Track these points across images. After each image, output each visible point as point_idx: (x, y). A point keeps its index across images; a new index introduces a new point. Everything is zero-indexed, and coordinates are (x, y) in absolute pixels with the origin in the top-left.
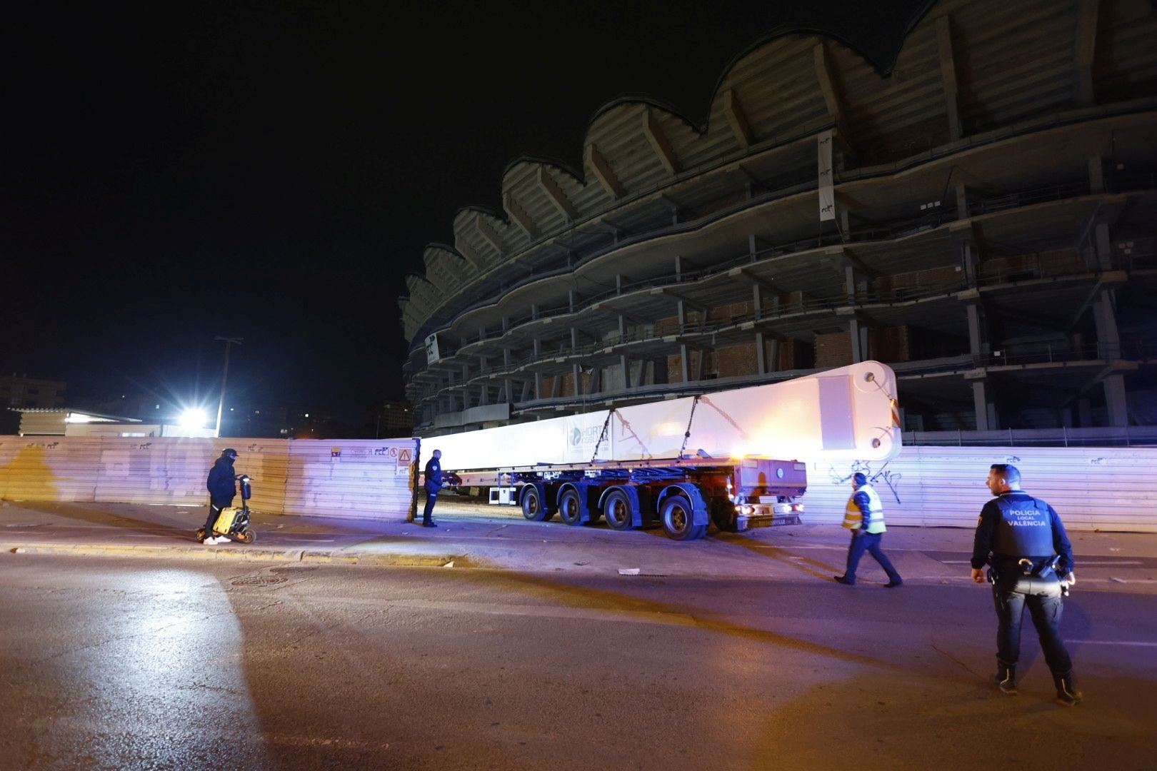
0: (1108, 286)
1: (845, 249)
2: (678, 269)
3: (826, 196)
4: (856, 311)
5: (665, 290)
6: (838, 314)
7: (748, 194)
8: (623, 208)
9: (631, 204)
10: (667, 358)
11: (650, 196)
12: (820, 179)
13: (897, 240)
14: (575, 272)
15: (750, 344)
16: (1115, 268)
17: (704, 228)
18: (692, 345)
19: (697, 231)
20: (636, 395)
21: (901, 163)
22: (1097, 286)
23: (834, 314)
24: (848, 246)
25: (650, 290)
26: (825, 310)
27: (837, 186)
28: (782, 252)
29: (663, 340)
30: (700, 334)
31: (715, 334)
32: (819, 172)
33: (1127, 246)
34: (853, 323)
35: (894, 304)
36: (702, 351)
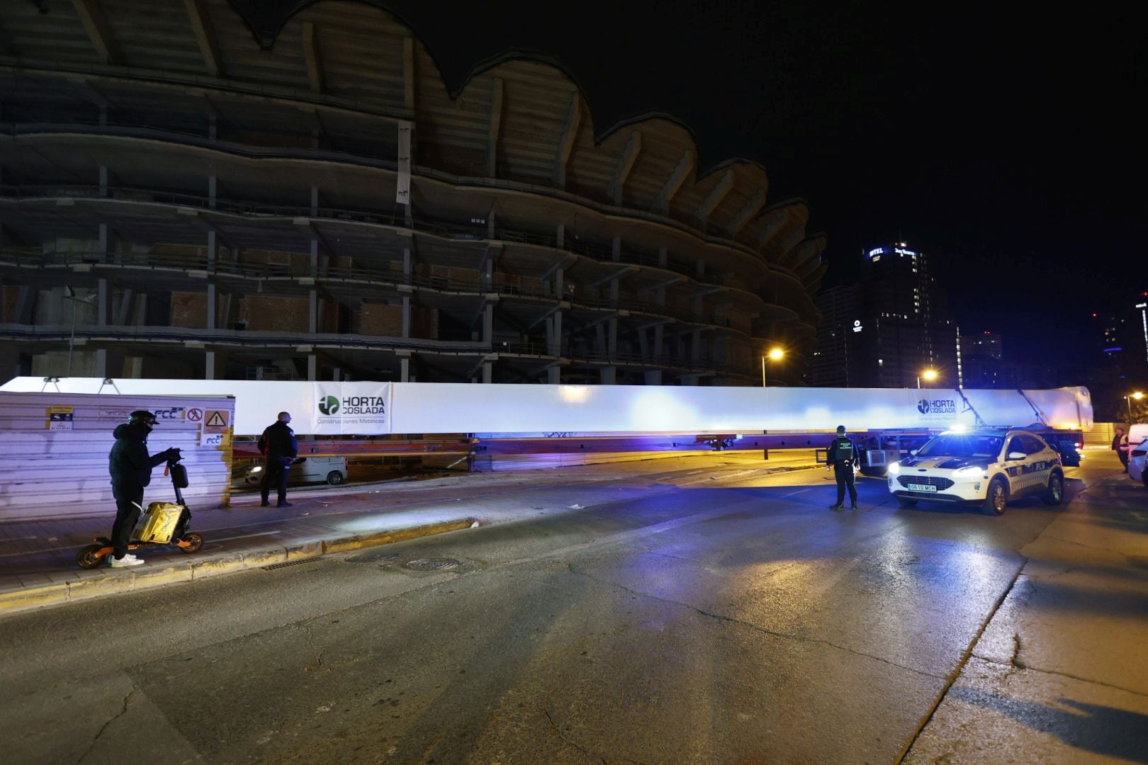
0: (564, 311)
1: (413, 234)
2: (212, 190)
3: (404, 181)
4: (413, 290)
5: (199, 213)
6: (398, 290)
7: (316, 143)
8: (132, 82)
9: (148, 84)
10: (170, 294)
11: (182, 88)
12: (400, 163)
13: (452, 240)
14: (19, 136)
15: (290, 299)
16: (565, 298)
17: (265, 160)
18: (223, 287)
19: (254, 160)
21: (462, 179)
22: (555, 309)
23: (395, 289)
24: (416, 232)
25: (177, 207)
26: (388, 284)
27: (414, 177)
28: (350, 217)
29: (187, 274)
30: (242, 277)
31: (262, 281)
32: (399, 156)
33: (572, 287)
34: (406, 300)
35: (442, 292)
36: (230, 295)
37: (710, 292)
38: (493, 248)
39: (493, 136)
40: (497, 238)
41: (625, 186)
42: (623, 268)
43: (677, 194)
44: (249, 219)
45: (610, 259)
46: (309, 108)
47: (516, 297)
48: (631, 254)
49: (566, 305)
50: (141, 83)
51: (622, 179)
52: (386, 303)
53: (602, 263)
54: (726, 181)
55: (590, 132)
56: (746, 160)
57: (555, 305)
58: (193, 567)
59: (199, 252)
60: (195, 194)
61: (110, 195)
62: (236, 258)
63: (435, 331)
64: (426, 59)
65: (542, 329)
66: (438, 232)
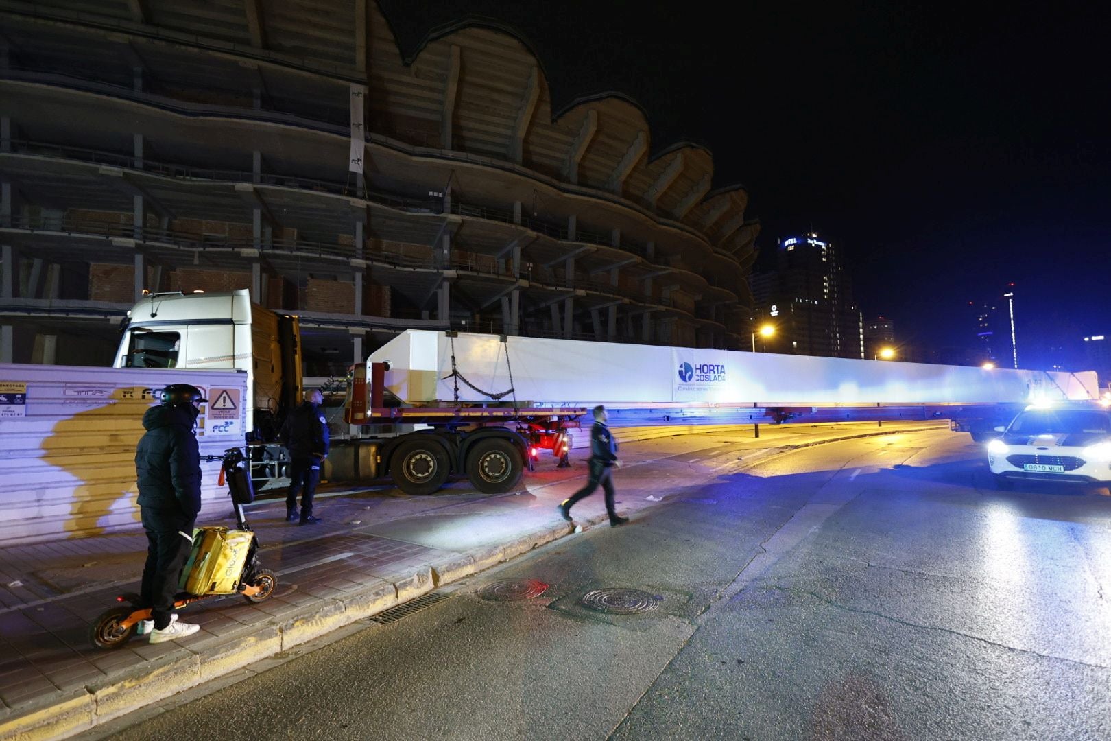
0: (520, 288)
1: (368, 206)
2: (139, 150)
3: (357, 149)
4: (367, 265)
5: (124, 173)
6: (352, 264)
7: (257, 102)
10: (88, 265)
11: (102, 32)
12: (353, 129)
13: (408, 213)
15: (228, 272)
16: (523, 277)
17: (201, 118)
18: (152, 257)
19: (188, 118)
20: (49, 311)
21: (418, 149)
22: (513, 287)
23: (348, 264)
24: (371, 204)
25: (98, 166)
26: (340, 258)
27: (368, 144)
28: (298, 184)
29: (111, 241)
30: (175, 247)
31: (200, 252)
32: (352, 122)
33: (530, 266)
34: (359, 276)
35: (397, 268)
36: (160, 267)
37: (660, 273)
38: (450, 223)
39: (449, 107)
40: (453, 212)
41: (580, 165)
42: (582, 246)
43: (630, 176)
44: (182, 182)
45: (565, 238)
46: (251, 64)
47: (475, 274)
48: (585, 234)
49: (524, 283)
50: (51, 23)
51: (578, 158)
52: (335, 278)
53: (560, 242)
54: (675, 164)
55: (546, 108)
56: (694, 144)
57: (513, 283)
58: (281, 630)
59: (123, 219)
60: (119, 153)
61: (14, 149)
62: (165, 227)
63: (388, 309)
64: (379, 19)
65: (498, 307)
66: (393, 204)
